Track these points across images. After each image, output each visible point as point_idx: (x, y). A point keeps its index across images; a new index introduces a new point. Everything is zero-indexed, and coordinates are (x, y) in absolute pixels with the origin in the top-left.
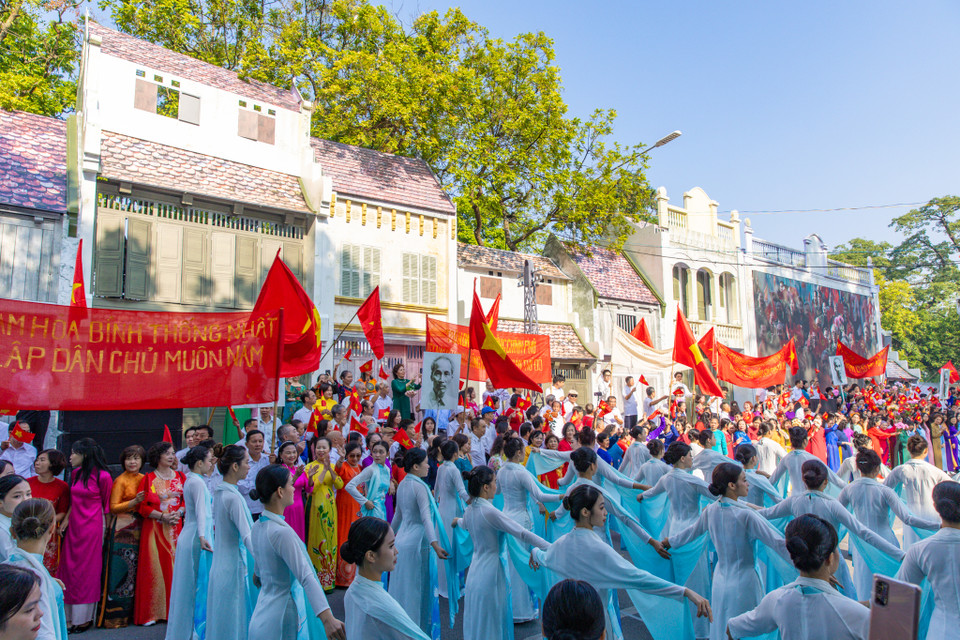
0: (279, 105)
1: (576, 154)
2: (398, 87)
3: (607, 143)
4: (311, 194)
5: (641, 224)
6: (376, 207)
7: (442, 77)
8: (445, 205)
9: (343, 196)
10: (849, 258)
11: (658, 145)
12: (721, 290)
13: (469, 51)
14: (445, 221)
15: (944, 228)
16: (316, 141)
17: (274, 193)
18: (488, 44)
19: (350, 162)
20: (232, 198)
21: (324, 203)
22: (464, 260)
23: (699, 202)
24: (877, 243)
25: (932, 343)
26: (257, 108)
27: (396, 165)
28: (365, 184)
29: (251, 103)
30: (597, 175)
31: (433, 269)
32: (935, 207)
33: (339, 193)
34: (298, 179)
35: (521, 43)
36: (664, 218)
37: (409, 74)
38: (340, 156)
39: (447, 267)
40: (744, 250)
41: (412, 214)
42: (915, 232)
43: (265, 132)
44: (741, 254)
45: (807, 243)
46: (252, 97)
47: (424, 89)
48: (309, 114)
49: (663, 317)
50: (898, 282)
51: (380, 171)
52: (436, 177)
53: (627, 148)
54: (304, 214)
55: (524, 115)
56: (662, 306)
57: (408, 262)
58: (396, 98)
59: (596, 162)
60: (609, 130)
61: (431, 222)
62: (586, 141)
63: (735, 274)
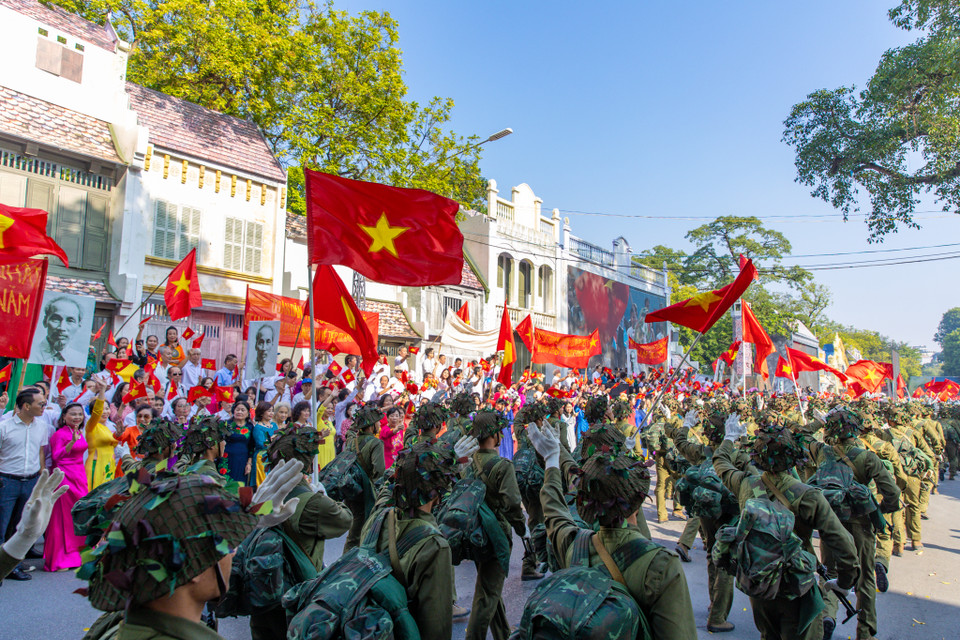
0: (90, 40)
1: (414, 138)
2: (230, 43)
3: (444, 129)
4: (123, 143)
5: (471, 213)
6: (199, 166)
7: (279, 40)
8: (276, 173)
9: (161, 150)
10: (653, 262)
11: (491, 139)
12: (540, 281)
13: (311, 18)
14: (275, 189)
15: (726, 243)
16: (132, 86)
17: (78, 137)
18: (331, 15)
19: (171, 114)
20: (25, 136)
21: (137, 154)
22: (294, 230)
23: (525, 197)
24: (675, 251)
25: (711, 341)
26: (62, 40)
27: (224, 124)
28: (186, 139)
29: (54, 33)
30: (433, 160)
31: (259, 236)
32: (721, 224)
33: (156, 146)
34: (108, 125)
35: (365, 19)
36: (493, 210)
37: (242, 31)
38: (159, 106)
39: (274, 236)
40: (562, 247)
41: (239, 178)
42: (704, 244)
43: (72, 68)
44: (559, 249)
45: (615, 244)
46: (55, 26)
47: (259, 50)
48: (126, 56)
49: (486, 302)
50: (689, 286)
51: (204, 124)
52: (268, 142)
53: (462, 138)
54: (114, 164)
55: (364, 89)
56: (487, 292)
57: (232, 227)
58: (227, 55)
59: (432, 147)
60: (446, 118)
61: (259, 188)
62: (424, 126)
63: (553, 267)
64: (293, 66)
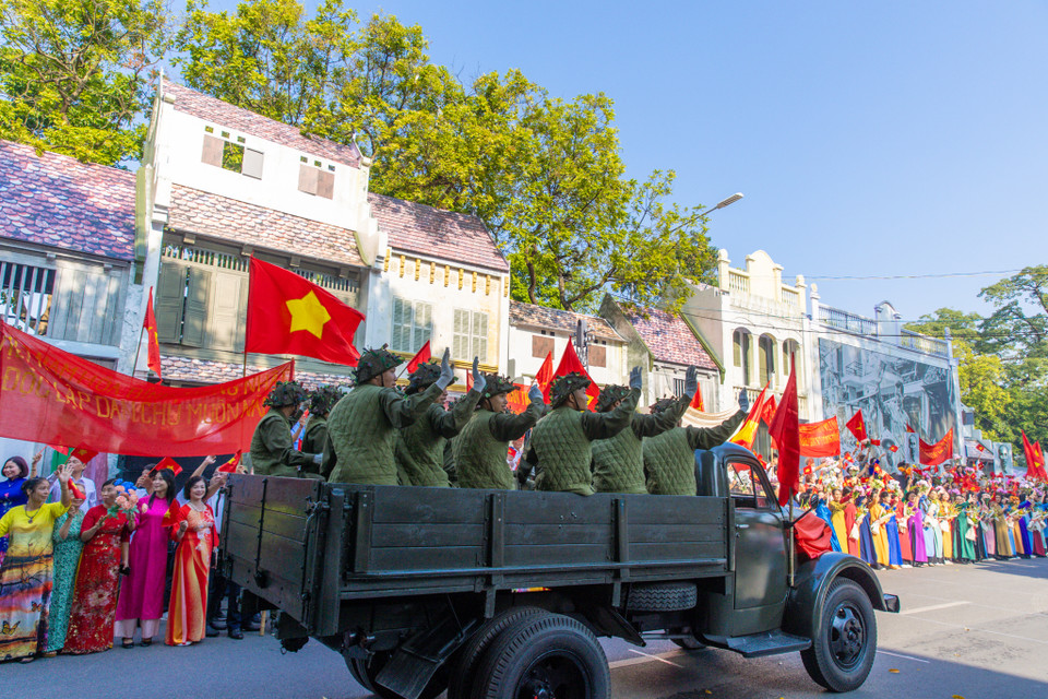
0: (339, 161)
1: (634, 214)
2: (456, 147)
3: (665, 204)
4: (367, 249)
5: (701, 286)
6: (430, 263)
7: (500, 137)
8: (499, 263)
9: (398, 251)
10: (936, 329)
11: (719, 207)
12: (785, 357)
13: (527, 110)
14: (498, 278)
15: (1038, 300)
16: (372, 196)
17: (330, 247)
18: (547, 104)
19: (405, 217)
20: (291, 250)
21: (378, 257)
22: (516, 317)
23: (762, 264)
24: (966, 313)
25: (1026, 424)
26: (318, 164)
27: (451, 221)
28: (418, 239)
29: (312, 158)
30: (657, 234)
31: (485, 326)
32: (1028, 277)
33: (394, 248)
34: (354, 233)
35: (579, 104)
36: (725, 281)
37: (467, 134)
38: (396, 211)
39: (499, 324)
40: (810, 317)
41: (465, 271)
42: (1006, 302)
43: (325, 187)
44: (806, 321)
45: (878, 310)
46: (313, 153)
47: (482, 148)
48: (367, 170)
49: (722, 383)
50: (988, 357)
51: (433, 222)
52: (491, 234)
53: (686, 209)
54: (359, 268)
55: (581, 175)
56: (722, 372)
57: (459, 318)
58: (453, 157)
59: (655, 222)
60: (667, 191)
61: (484, 279)
62: (644, 202)
63: (799, 340)
64: (512, 160)
